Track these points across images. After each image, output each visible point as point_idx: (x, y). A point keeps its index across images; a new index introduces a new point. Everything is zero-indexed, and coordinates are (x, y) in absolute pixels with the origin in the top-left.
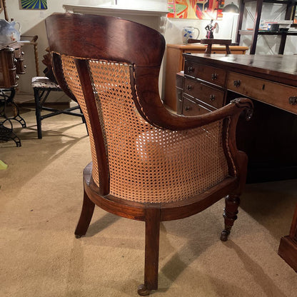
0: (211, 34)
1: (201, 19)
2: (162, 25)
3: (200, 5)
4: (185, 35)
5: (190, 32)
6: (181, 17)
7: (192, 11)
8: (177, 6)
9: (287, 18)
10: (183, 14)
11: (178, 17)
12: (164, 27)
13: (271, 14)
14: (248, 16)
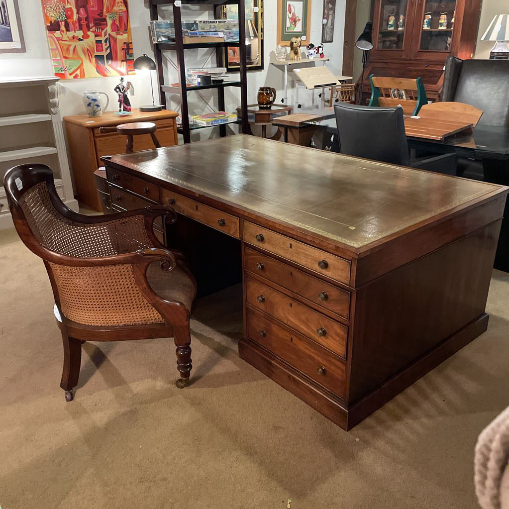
0: (125, 97)
1: (105, 76)
2: (53, 97)
3: (99, 58)
4: (89, 105)
5: (95, 100)
6: (76, 77)
7: (90, 67)
8: (66, 63)
9: (220, 65)
10: (78, 72)
11: (72, 77)
12: (56, 100)
13: (199, 58)
14: (169, 65)
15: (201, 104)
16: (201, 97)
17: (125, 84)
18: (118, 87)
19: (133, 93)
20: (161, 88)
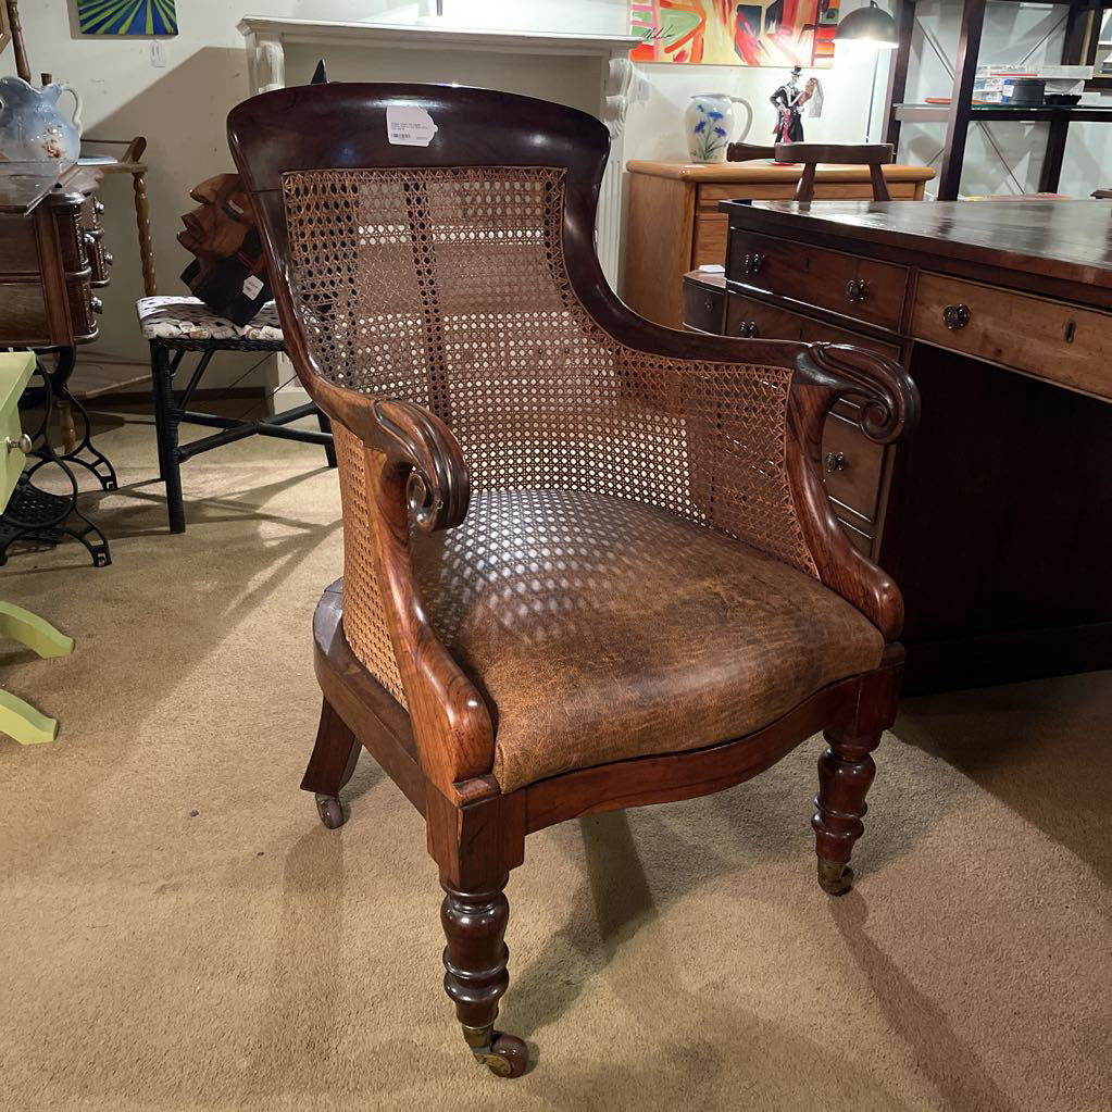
0: (796, 119)
1: (753, 63)
2: (617, 90)
3: (749, 13)
4: (700, 127)
5: (717, 116)
6: (680, 58)
7: (719, 35)
8: (665, 18)
9: (1070, 57)
10: (688, 46)
11: (669, 57)
12: (621, 99)
13: (1013, 40)
14: (927, 47)
15: (993, 171)
16: (996, 151)
17: (801, 85)
18: (782, 93)
19: (817, 113)
20: (893, 110)
